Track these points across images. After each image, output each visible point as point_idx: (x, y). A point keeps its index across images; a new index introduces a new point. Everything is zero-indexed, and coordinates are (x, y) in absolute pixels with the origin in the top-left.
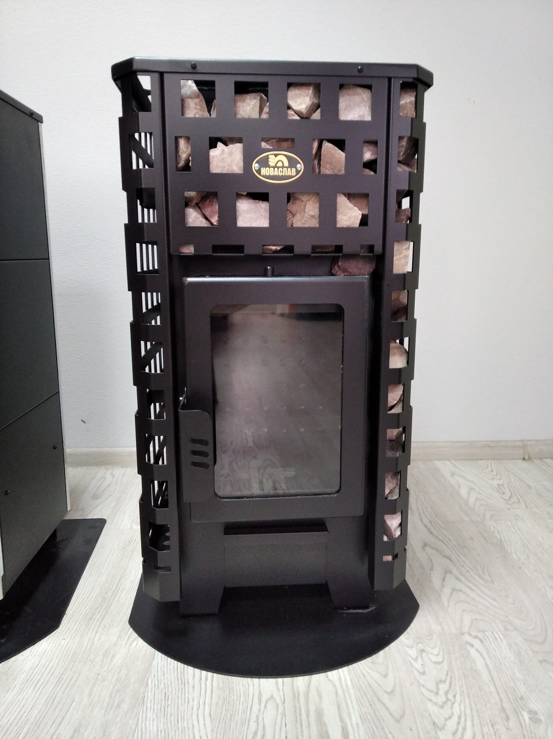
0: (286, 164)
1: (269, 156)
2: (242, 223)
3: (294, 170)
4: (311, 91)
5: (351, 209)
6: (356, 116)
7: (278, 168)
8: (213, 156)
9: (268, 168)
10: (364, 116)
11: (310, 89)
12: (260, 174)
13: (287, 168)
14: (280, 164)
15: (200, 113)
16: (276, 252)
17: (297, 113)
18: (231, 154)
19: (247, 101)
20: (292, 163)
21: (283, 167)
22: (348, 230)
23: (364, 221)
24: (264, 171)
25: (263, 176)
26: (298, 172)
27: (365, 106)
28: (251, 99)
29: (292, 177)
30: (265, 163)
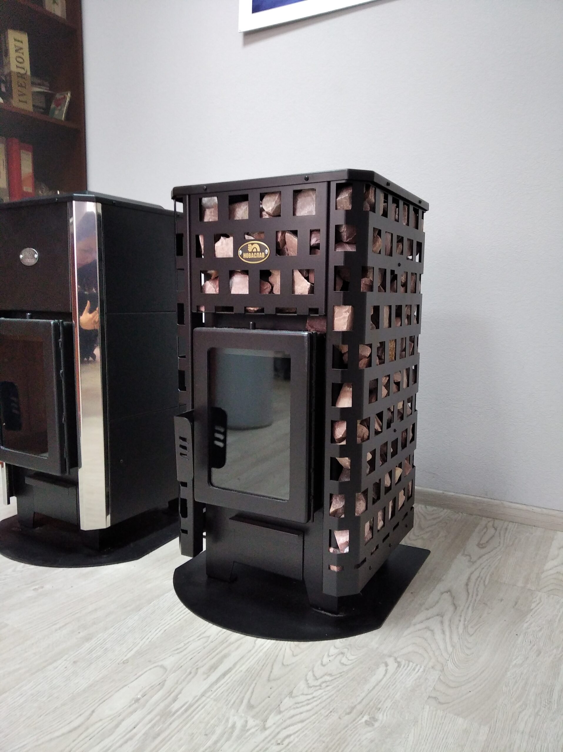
0: (259, 250)
1: (248, 245)
2: (234, 291)
3: (263, 253)
4: (277, 197)
5: (303, 281)
6: (306, 212)
7: (254, 253)
8: (217, 247)
9: (247, 254)
10: (312, 211)
11: (276, 196)
12: (242, 257)
13: (259, 252)
14: (255, 250)
15: (213, 218)
16: (256, 312)
17: (267, 213)
18: (227, 244)
19: (242, 207)
20: (262, 249)
21: (257, 252)
22: (302, 296)
23: (312, 290)
24: (245, 255)
25: (246, 259)
26: (266, 255)
27: (313, 204)
28: (244, 206)
29: (262, 259)
30: (245, 250)
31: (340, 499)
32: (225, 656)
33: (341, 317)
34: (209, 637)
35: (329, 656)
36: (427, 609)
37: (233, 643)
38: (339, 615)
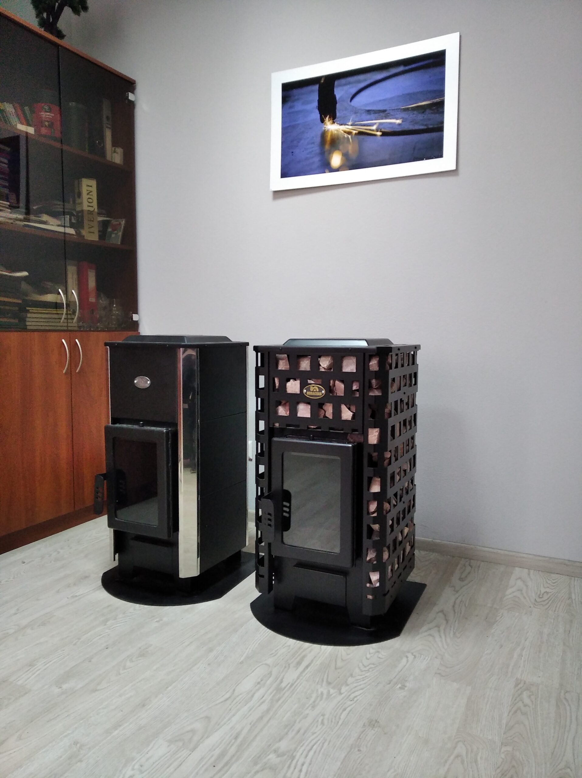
0: (318, 390)
1: (311, 387)
2: (299, 415)
3: (321, 393)
4: (330, 358)
5: (348, 411)
6: (350, 370)
7: (314, 392)
8: (288, 386)
9: (310, 392)
10: (353, 369)
11: (329, 358)
12: (306, 394)
13: (318, 392)
14: (315, 390)
15: (285, 367)
16: (314, 428)
17: (323, 368)
18: (295, 385)
19: (305, 361)
20: (320, 390)
21: (316, 392)
22: (346, 421)
23: (354, 417)
24: (308, 393)
25: (309, 395)
26: (322, 394)
27: (354, 365)
28: (306, 360)
29: (319, 396)
30: (308, 390)
31: (373, 552)
32: (304, 657)
33: (373, 435)
34: (290, 646)
35: (370, 654)
36: (428, 623)
37: (306, 649)
38: (371, 630)
